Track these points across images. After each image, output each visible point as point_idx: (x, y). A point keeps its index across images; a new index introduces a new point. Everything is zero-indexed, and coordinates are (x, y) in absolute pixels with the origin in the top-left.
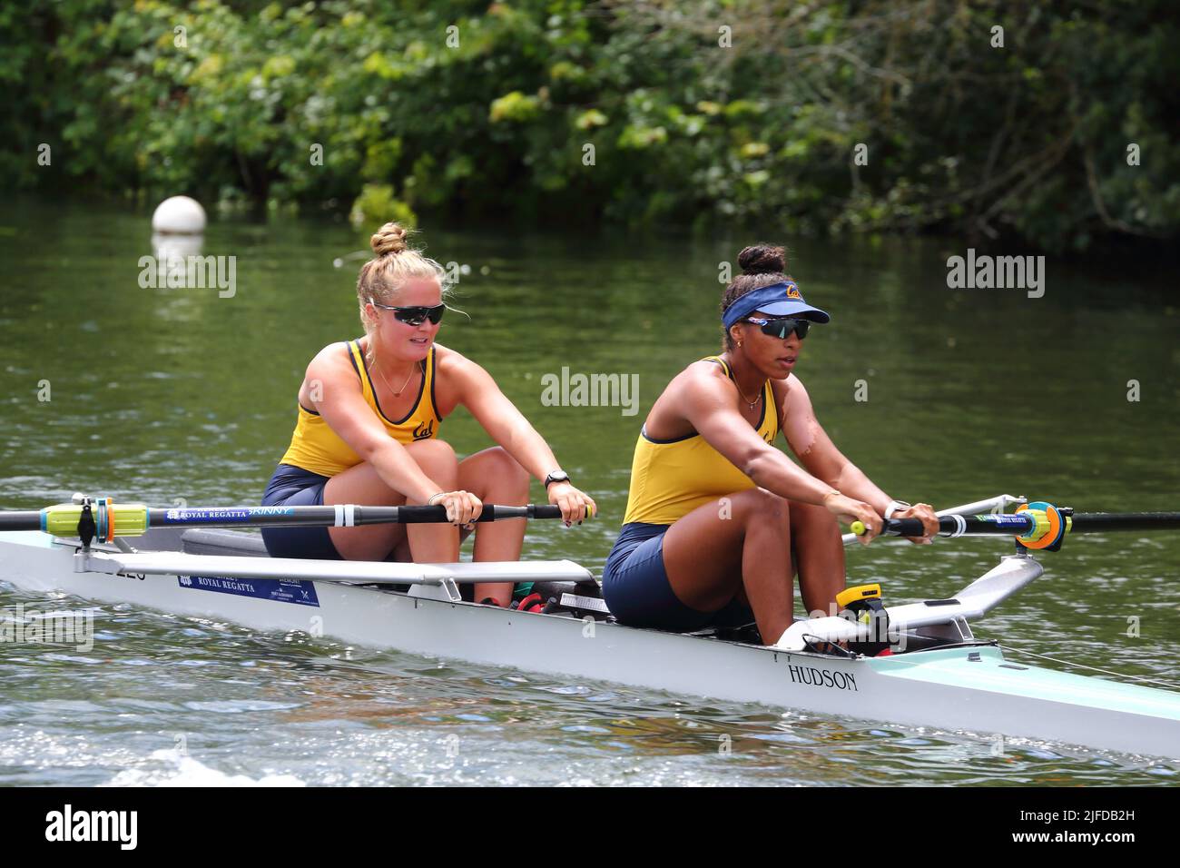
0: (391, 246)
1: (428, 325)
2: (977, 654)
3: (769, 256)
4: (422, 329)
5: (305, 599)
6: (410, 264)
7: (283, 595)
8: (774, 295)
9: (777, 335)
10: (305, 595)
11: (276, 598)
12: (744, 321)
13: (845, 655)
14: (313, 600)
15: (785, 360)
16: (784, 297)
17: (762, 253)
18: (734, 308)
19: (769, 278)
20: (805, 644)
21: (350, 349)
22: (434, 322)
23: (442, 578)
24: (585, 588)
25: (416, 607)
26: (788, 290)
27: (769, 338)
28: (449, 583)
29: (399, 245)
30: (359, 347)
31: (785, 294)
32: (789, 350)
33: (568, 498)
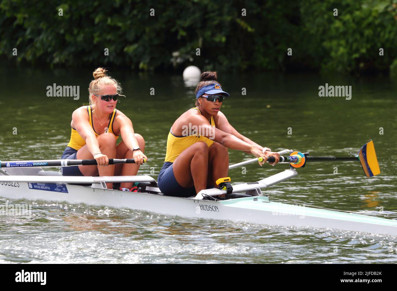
0: (99, 75)
1: (112, 101)
2: (257, 198)
3: (210, 75)
4: (110, 102)
5: (64, 191)
6: (106, 81)
7: (58, 190)
8: (211, 87)
9: (212, 101)
10: (64, 189)
11: (56, 191)
12: (201, 97)
13: (214, 200)
14: (66, 191)
15: (215, 109)
16: (214, 88)
17: (208, 74)
18: (199, 92)
19: (210, 82)
20: (203, 197)
21: (88, 108)
22: (115, 100)
23: (101, 181)
24: (153, 184)
25: (94, 191)
26: (216, 86)
27: (209, 102)
28: (103, 183)
29: (102, 75)
30: (91, 108)
31: (214, 87)
32: (216, 106)
33: (137, 157)
